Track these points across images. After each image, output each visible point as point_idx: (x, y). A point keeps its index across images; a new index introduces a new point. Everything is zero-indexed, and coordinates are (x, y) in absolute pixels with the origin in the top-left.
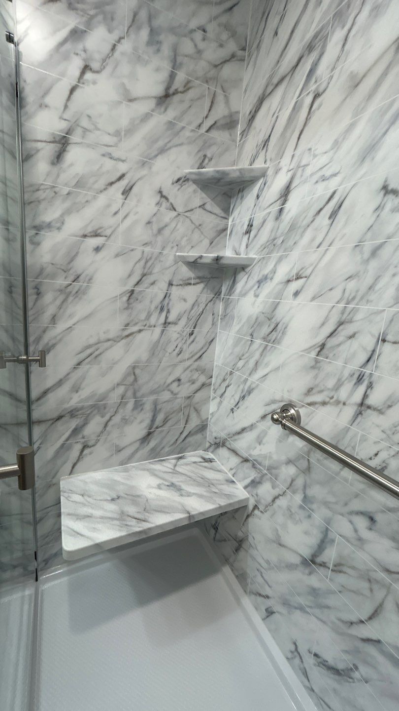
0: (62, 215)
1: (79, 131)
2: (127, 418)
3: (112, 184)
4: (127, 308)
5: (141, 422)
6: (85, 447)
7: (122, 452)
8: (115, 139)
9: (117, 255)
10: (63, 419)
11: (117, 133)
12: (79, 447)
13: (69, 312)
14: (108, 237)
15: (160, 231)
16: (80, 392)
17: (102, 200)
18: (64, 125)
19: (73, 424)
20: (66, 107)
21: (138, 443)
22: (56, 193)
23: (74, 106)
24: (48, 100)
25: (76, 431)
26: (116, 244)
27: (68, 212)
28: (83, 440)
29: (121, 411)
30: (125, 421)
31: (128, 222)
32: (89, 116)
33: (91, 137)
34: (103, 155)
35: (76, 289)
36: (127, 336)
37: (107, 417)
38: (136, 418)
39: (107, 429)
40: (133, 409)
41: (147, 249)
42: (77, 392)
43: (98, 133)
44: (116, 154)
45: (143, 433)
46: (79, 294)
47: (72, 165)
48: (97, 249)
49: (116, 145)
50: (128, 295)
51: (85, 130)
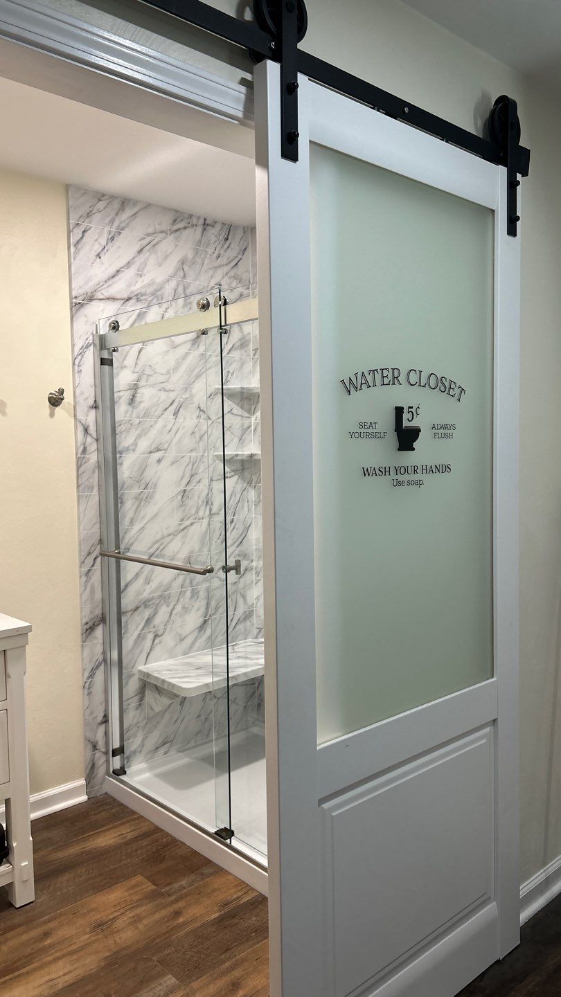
0: (135, 440)
1: (144, 377)
2: (187, 606)
3: (166, 409)
4: (181, 506)
5: (198, 610)
6: (156, 636)
7: (184, 640)
8: (167, 376)
9: (173, 463)
10: (140, 609)
11: (168, 372)
12: (151, 636)
13: (141, 515)
14: (166, 450)
15: (201, 438)
16: (151, 583)
17: (161, 422)
18: (135, 376)
19: (147, 613)
20: (136, 364)
21: (197, 631)
22: (131, 424)
23: (140, 363)
24: (126, 363)
25: (149, 621)
26: (171, 455)
27: (139, 437)
28: (154, 630)
29: (182, 600)
30: (186, 610)
31: (179, 435)
32: (150, 366)
33: (152, 380)
34: (160, 390)
35: (146, 495)
36: (183, 530)
37: (171, 607)
38: (193, 606)
39: (172, 617)
40: (191, 598)
41: (194, 454)
42: (149, 583)
43: (155, 375)
44: (167, 388)
45: (201, 621)
46: (149, 498)
47: (141, 402)
48: (159, 461)
49: (167, 381)
50: (182, 494)
51: (149, 376)
